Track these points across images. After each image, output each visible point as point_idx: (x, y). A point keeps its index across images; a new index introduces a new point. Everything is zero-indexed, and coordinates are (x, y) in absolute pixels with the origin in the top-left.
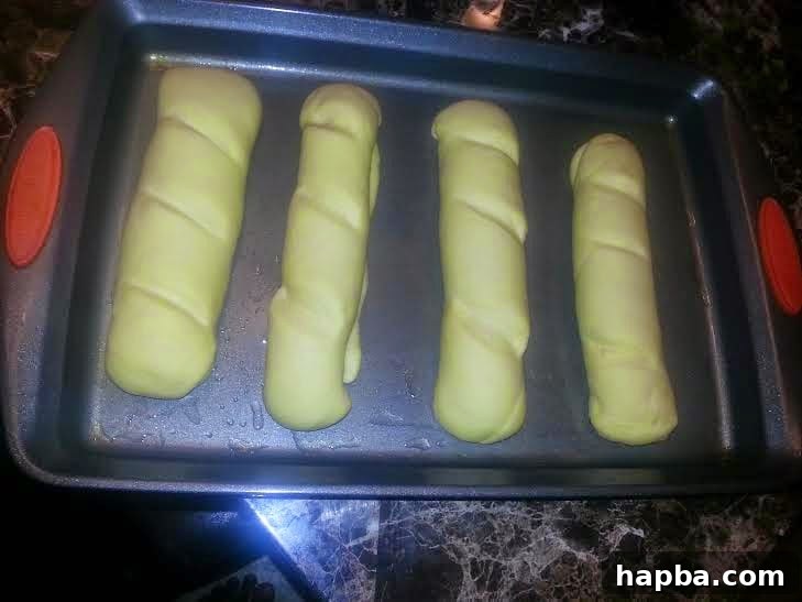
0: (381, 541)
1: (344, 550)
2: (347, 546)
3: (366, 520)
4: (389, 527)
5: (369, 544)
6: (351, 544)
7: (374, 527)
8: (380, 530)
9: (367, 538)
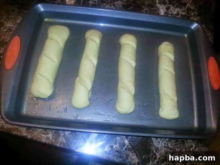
0: (130, 144)
1: (123, 151)
2: (123, 150)
3: (124, 141)
4: (130, 140)
5: (128, 146)
6: (124, 149)
7: (126, 142)
8: (128, 141)
9: (126, 145)
